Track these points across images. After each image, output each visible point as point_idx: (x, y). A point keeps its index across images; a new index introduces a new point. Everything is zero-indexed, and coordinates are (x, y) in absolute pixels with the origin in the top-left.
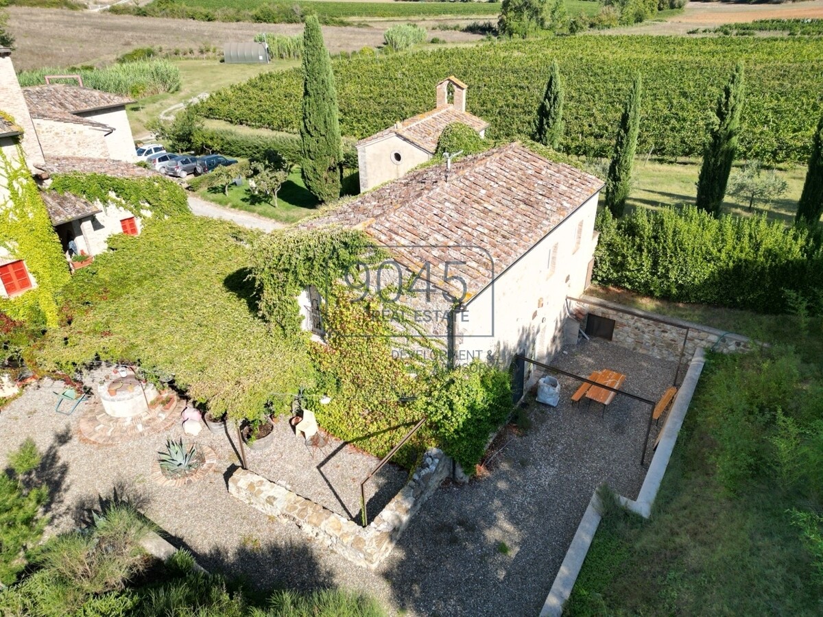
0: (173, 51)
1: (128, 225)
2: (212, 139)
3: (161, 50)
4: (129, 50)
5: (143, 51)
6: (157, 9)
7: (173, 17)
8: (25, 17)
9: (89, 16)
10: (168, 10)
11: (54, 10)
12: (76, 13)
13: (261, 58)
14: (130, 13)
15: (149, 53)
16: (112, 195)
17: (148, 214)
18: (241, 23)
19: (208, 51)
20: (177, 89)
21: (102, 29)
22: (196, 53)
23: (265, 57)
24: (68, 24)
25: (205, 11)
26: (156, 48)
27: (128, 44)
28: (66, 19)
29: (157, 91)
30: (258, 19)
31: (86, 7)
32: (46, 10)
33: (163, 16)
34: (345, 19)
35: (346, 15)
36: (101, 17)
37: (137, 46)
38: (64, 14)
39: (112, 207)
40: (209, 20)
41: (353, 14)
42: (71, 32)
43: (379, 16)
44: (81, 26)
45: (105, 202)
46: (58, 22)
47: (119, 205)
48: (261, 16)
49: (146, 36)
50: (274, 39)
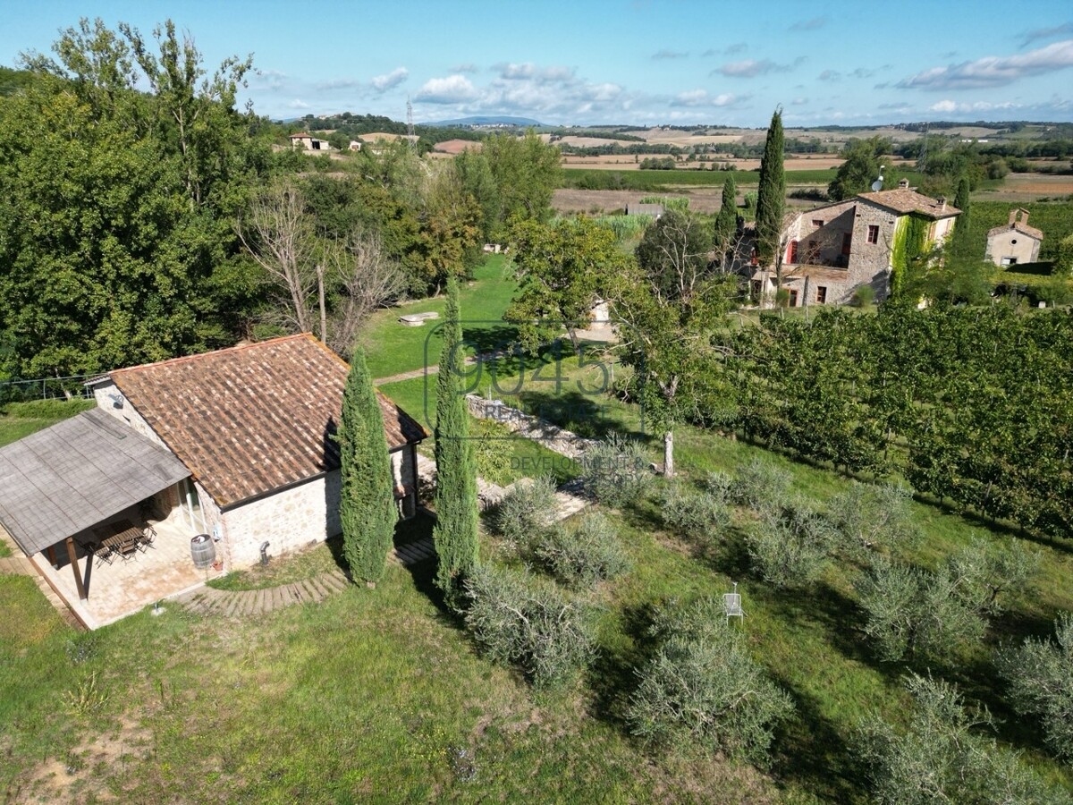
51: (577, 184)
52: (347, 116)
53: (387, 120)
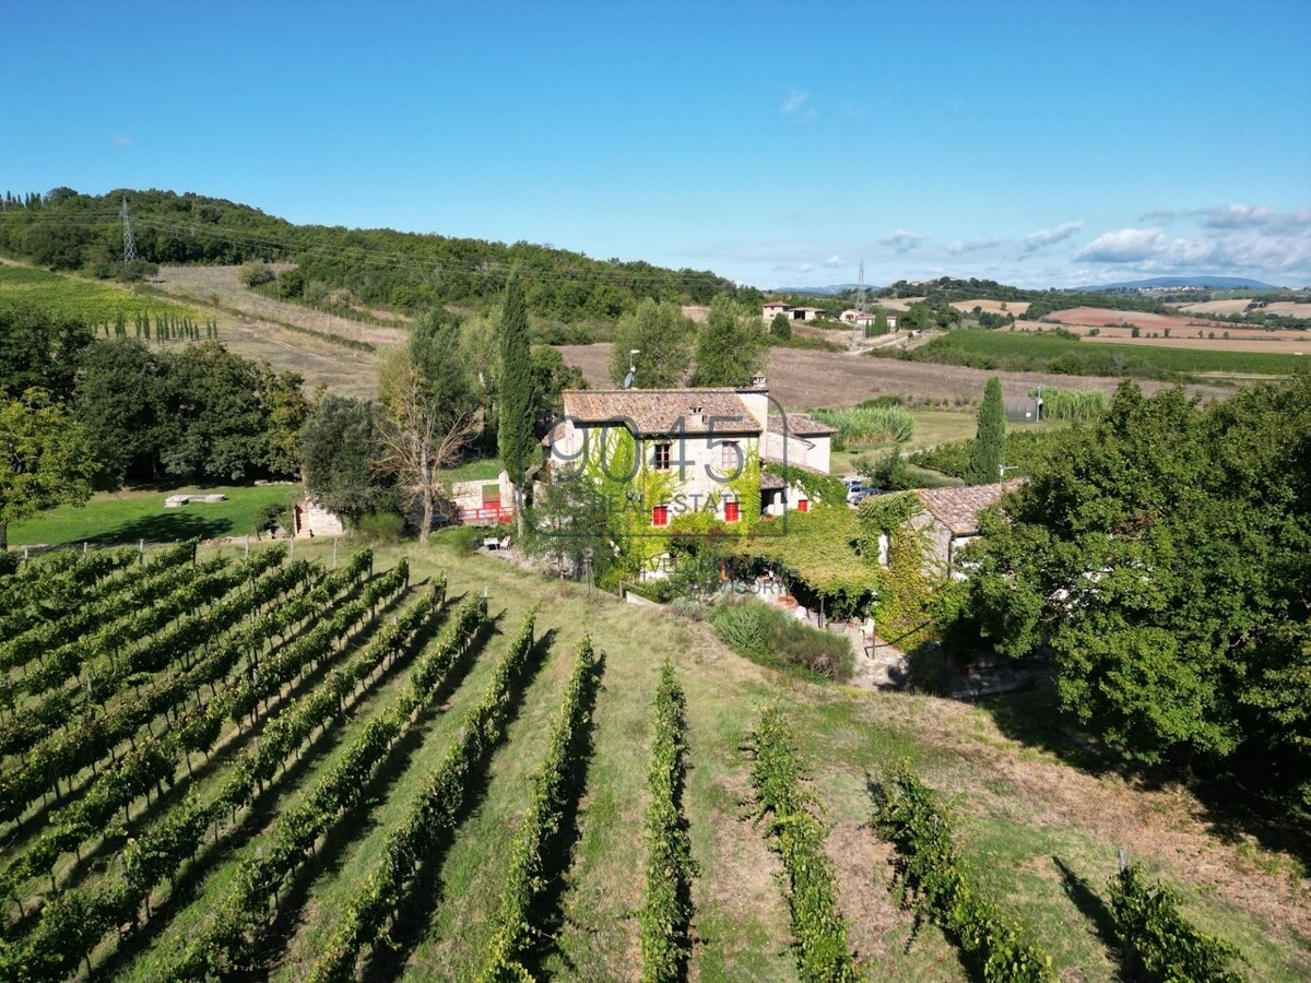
0: (925, 400)
1: (802, 503)
2: (909, 480)
3: (910, 398)
4: (874, 397)
5: (890, 399)
6: (926, 353)
7: (943, 363)
8: (783, 358)
9: (846, 359)
10: (939, 355)
11: (814, 352)
12: (834, 355)
13: (1028, 415)
14: (892, 357)
15: (896, 401)
16: (799, 482)
17: (818, 500)
18: (1031, 374)
19: (966, 403)
20: (906, 439)
21: (854, 373)
22: (951, 404)
23: (1034, 416)
24: (821, 367)
25: (985, 357)
26: (906, 396)
27: (876, 390)
28: (821, 361)
29: (884, 438)
30: (1056, 370)
31: (847, 349)
32: (804, 352)
33: (931, 361)
34: (1195, 374)
35: (1203, 368)
36: (858, 360)
37: (885, 392)
38: (821, 356)
39: (796, 490)
40: (988, 368)
41: (1216, 368)
42: (822, 375)
43: (1261, 373)
44: (833, 369)
45: (793, 485)
46: (812, 364)
47: (801, 489)
48: (1062, 366)
49: (899, 382)
50: (1055, 394)
51: (1049, 367)
52: (945, 281)
53: (993, 284)
